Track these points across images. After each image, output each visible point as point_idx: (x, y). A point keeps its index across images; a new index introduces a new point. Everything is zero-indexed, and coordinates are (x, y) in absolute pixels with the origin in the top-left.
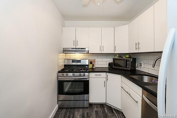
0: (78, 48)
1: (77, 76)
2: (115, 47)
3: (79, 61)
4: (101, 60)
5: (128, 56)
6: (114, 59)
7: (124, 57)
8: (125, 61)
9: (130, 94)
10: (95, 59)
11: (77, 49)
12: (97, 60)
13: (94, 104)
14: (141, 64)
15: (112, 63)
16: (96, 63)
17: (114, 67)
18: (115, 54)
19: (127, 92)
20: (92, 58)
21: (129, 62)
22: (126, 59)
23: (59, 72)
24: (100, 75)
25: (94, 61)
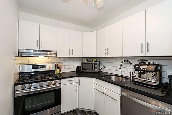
0: (43, 51)
1: (46, 86)
2: (83, 51)
3: (43, 66)
4: (68, 64)
5: (95, 60)
6: (82, 63)
7: (92, 61)
8: (93, 64)
9: (106, 94)
10: (62, 64)
11: (41, 51)
12: (64, 64)
13: (66, 113)
14: (105, 66)
15: (81, 67)
16: (63, 67)
17: (82, 70)
18: (83, 58)
19: (103, 93)
20: (58, 62)
21: (97, 65)
22: (94, 62)
23: (15, 84)
24: (72, 80)
25: (62, 65)
